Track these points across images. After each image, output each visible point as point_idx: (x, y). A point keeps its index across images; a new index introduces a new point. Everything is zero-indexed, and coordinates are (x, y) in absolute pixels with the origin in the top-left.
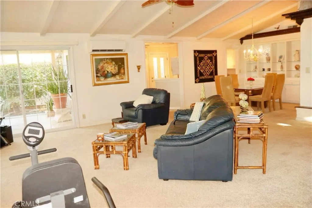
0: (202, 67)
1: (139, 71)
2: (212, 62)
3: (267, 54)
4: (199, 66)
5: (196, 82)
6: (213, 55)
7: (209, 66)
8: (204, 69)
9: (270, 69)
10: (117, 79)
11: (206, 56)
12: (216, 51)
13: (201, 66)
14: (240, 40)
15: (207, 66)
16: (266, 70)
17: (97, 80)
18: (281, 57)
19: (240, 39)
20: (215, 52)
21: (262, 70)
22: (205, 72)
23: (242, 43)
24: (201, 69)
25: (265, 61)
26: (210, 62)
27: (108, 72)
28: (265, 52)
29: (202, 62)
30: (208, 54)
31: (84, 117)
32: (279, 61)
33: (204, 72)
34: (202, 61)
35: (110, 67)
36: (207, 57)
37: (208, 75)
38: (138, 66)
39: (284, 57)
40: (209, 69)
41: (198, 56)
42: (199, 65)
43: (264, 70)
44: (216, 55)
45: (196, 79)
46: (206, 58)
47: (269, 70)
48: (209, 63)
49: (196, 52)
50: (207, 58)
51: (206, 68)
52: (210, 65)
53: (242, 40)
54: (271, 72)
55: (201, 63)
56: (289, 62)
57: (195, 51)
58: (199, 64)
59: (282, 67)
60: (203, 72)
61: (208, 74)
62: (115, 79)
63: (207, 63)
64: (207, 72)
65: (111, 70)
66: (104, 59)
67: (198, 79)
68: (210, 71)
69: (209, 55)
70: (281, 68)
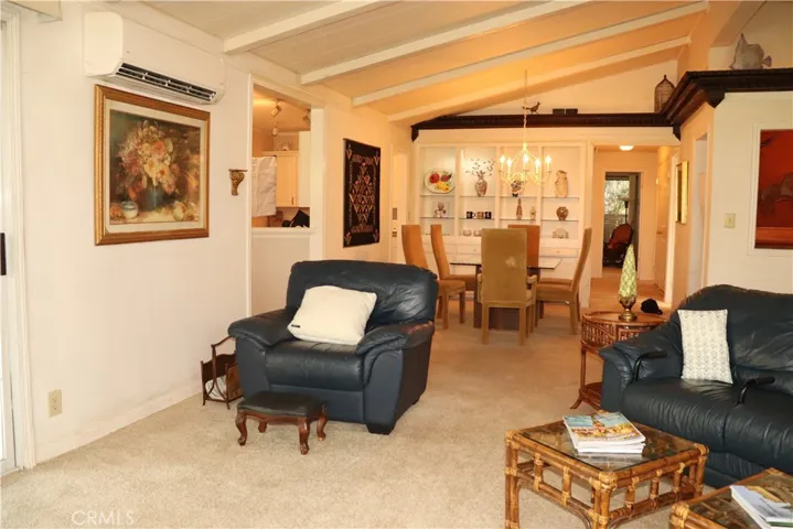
0: (357, 197)
1: (235, 193)
2: (372, 184)
3: (482, 174)
5: (345, 244)
6: (375, 163)
8: (360, 201)
9: (490, 213)
10: (177, 220)
11: (364, 161)
12: (379, 151)
13: (355, 192)
14: (410, 131)
15: (365, 193)
16: (476, 216)
17: (111, 218)
18: (517, 185)
19: (411, 128)
20: (378, 154)
21: (465, 215)
22: (361, 212)
23: (414, 136)
26: (370, 181)
27: (150, 180)
28: (474, 168)
29: (357, 179)
31: (55, 405)
32: (514, 195)
34: (358, 176)
35: (156, 163)
36: (366, 165)
38: (233, 171)
40: (368, 203)
41: (351, 159)
42: (352, 189)
43: (471, 215)
44: (379, 162)
45: (345, 234)
46: (364, 168)
47: (488, 216)
49: (349, 146)
51: (363, 199)
52: (370, 192)
53: (415, 130)
55: (356, 183)
57: (348, 143)
61: (366, 218)
62: (170, 217)
63: (365, 184)
65: (159, 175)
66: (142, 119)
67: (349, 233)
69: (369, 161)
70: (518, 214)
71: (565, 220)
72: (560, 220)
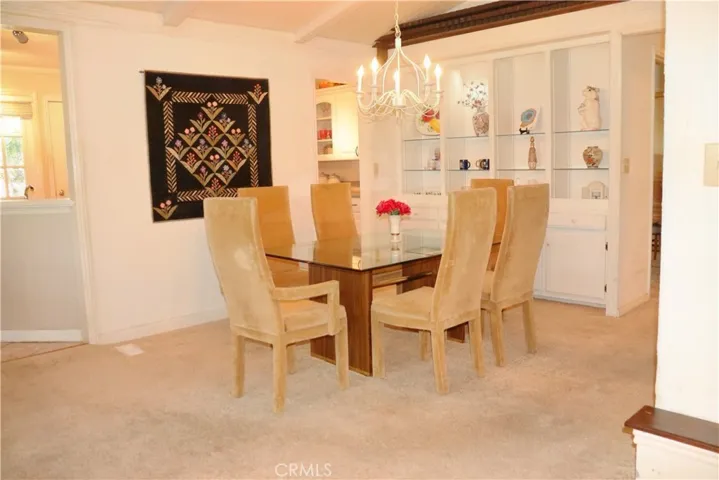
0: (191, 151)
2: (245, 130)
3: (478, 103)
4: (172, 145)
5: (157, 218)
6: (251, 100)
7: (230, 144)
8: (203, 157)
9: (488, 163)
11: (212, 100)
12: (264, 85)
13: (185, 144)
14: (375, 49)
15: (219, 145)
16: (473, 166)
19: (374, 46)
20: (258, 87)
21: (458, 166)
22: (210, 171)
23: (382, 58)
24: (185, 158)
25: (470, 130)
26: (234, 127)
28: (469, 96)
29: (190, 126)
30: (221, 91)
32: (522, 132)
33: (203, 169)
34: (193, 121)
36: (219, 105)
37: (221, 183)
39: (540, 115)
40: (231, 158)
41: (168, 97)
42: (174, 141)
43: (465, 165)
44: (266, 99)
45: (156, 203)
46: (212, 110)
47: (485, 165)
48: (229, 132)
49: (159, 80)
50: (217, 112)
51: (214, 153)
52: (235, 142)
53: (383, 48)
54: (491, 175)
55: (187, 131)
56: (561, 133)
57: (151, 78)
58: (177, 137)
59: (533, 156)
60: (198, 171)
61: (223, 179)
63: (219, 131)
64: (220, 170)
67: (169, 202)
68: (231, 168)
69: (228, 99)
70: (530, 161)
71: (597, 168)
72: (589, 168)
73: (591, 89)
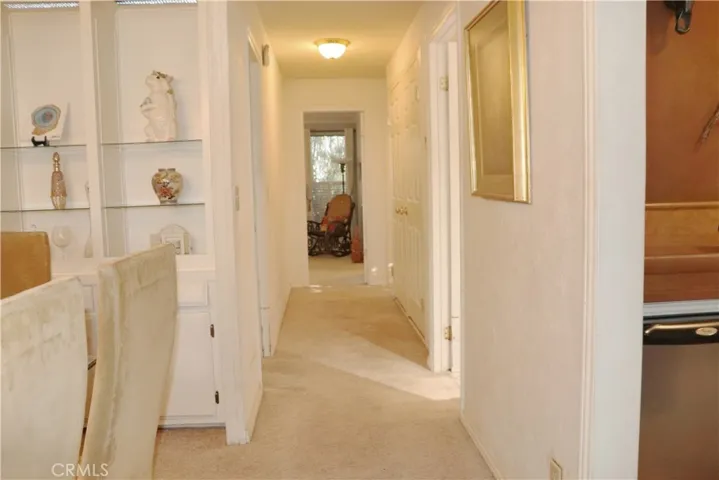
18: (46, 116)
32: (36, 143)
56: (111, 145)
59: (59, 186)
70: (53, 194)
71: (175, 204)
72: (163, 204)
73: (160, 76)
